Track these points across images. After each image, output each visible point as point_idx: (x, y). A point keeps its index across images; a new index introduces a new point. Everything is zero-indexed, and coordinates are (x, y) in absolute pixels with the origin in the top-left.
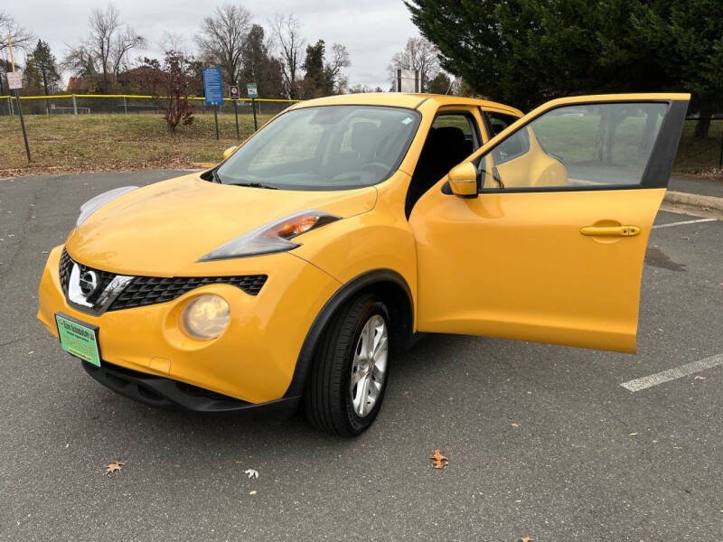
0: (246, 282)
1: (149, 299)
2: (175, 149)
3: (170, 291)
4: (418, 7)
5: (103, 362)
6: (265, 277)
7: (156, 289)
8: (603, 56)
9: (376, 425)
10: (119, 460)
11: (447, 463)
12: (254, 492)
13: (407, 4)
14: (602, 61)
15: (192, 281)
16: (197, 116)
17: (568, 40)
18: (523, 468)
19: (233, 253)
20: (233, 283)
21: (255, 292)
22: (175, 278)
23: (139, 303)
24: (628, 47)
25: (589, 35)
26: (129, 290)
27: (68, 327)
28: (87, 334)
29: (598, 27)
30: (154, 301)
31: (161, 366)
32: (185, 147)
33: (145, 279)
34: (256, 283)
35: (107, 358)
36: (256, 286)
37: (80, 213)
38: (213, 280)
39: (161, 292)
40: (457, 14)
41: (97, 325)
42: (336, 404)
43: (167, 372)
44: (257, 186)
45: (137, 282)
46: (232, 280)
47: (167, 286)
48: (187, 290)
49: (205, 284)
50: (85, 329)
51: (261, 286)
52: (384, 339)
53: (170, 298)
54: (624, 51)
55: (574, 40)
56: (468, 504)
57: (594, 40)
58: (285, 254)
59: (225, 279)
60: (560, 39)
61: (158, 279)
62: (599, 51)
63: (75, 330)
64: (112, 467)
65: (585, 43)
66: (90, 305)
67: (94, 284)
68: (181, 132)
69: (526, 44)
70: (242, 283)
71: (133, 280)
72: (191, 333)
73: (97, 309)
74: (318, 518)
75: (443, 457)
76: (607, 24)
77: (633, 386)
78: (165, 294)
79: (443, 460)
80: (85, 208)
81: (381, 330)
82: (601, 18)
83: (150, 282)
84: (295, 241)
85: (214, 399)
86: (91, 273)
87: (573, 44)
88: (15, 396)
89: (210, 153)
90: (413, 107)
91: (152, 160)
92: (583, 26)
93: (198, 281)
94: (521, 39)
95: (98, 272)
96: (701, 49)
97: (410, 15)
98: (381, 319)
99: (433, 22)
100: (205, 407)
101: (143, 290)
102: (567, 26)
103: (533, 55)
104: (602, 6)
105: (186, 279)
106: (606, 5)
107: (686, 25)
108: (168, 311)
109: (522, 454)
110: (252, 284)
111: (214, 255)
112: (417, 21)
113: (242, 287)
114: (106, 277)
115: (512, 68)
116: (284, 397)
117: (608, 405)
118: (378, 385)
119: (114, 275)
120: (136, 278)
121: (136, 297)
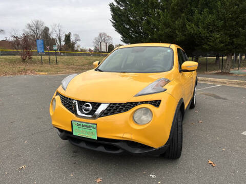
0: (154, 103)
1: (118, 111)
2: (27, 68)
3: (126, 108)
5: (98, 138)
6: (160, 101)
7: (120, 107)
14: (177, 39)
15: (134, 104)
16: (33, 57)
17: (167, 33)
21: (158, 106)
22: (127, 103)
23: (113, 113)
24: (185, 35)
26: (108, 109)
28: (92, 127)
30: (120, 112)
31: (127, 136)
32: (31, 67)
33: (115, 104)
35: (100, 136)
38: (142, 103)
41: (95, 123)
45: (111, 105)
46: (149, 102)
47: (124, 106)
48: (133, 107)
49: (139, 104)
50: (91, 125)
51: (160, 104)
53: (127, 110)
54: (184, 37)
55: (169, 33)
58: (164, 92)
59: (147, 102)
60: (165, 32)
61: (120, 104)
62: (176, 36)
63: (84, 126)
65: (172, 34)
66: (90, 116)
67: (91, 108)
68: (27, 62)
70: (152, 103)
71: (109, 106)
72: (136, 123)
73: (94, 118)
78: (124, 109)
83: (117, 105)
86: (89, 104)
89: (42, 69)
91: (19, 72)
92: (172, 29)
93: (136, 104)
96: (208, 35)
97: (112, 24)
102: (166, 28)
103: (156, 37)
105: (131, 103)
107: (204, 28)
110: (157, 103)
111: (140, 94)
112: (114, 26)
113: (153, 105)
114: (96, 105)
119: (99, 104)
120: (111, 104)
121: (112, 111)
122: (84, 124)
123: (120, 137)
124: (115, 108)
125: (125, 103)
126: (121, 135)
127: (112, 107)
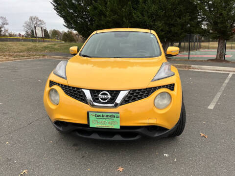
1: (139, 98)
3: (146, 94)
6: (174, 84)
7: (141, 93)
15: (153, 89)
17: (114, 20)
20: (166, 88)
21: (172, 90)
22: (147, 89)
23: (134, 100)
26: (129, 96)
30: (141, 98)
31: (153, 121)
33: (134, 90)
38: (160, 87)
39: (143, 94)
43: (155, 123)
45: (131, 92)
46: (165, 86)
47: (144, 92)
48: (152, 92)
50: (113, 114)
51: (174, 87)
57: (122, 20)
58: (174, 76)
59: (163, 87)
61: (140, 90)
63: (104, 116)
64: (120, 169)
67: (109, 96)
71: (129, 92)
73: (116, 106)
83: (137, 91)
86: (105, 92)
90: (150, 32)
92: (119, 16)
93: (155, 89)
95: (110, 91)
97: (53, 7)
105: (150, 88)
110: (171, 87)
111: (156, 79)
112: (56, 9)
113: (169, 88)
119: (120, 91)
120: (130, 90)
121: (133, 98)
122: (104, 114)
123: (145, 123)
124: (135, 95)
125: (144, 89)
126: (146, 121)
127: (133, 94)
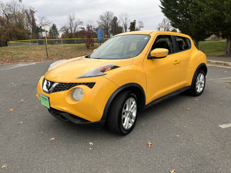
0: (90, 84)
1: (63, 89)
4: (164, 7)
5: (50, 107)
6: (95, 83)
7: (65, 86)
8: (226, 20)
9: (132, 133)
10: (55, 137)
11: (152, 145)
12: (91, 149)
13: (160, 6)
14: (226, 21)
15: (74, 84)
17: (214, 15)
18: (177, 149)
19: (87, 76)
20: (86, 85)
21: (92, 88)
22: (70, 83)
23: (60, 90)
25: (221, 13)
26: (58, 87)
27: (42, 97)
28: (46, 99)
29: (224, 10)
30: (64, 90)
31: (64, 109)
33: (62, 83)
34: (92, 85)
35: (51, 106)
36: (92, 86)
37: (50, 66)
38: (80, 84)
39: (66, 87)
40: (176, 9)
41: (49, 97)
42: (117, 124)
43: (66, 110)
44: (99, 59)
46: (86, 84)
48: (73, 87)
49: (78, 85)
50: (46, 98)
51: (94, 86)
52: (135, 106)
53: (68, 89)
55: (216, 15)
56: (157, 158)
57: (223, 15)
58: (101, 76)
59: (84, 84)
60: (211, 14)
61: (65, 83)
63: (44, 98)
64: (52, 139)
65: (220, 16)
66: (48, 91)
67: (49, 85)
68: (90, 49)
69: (199, 16)
70: (88, 85)
71: (59, 84)
72: (73, 99)
73: (49, 92)
74: (108, 158)
75: (151, 144)
76: (227, 9)
77: (223, 126)
78: (67, 88)
79: (151, 145)
80: (51, 65)
81: (134, 103)
82: (225, 7)
83: (63, 84)
84: (105, 73)
85: (80, 120)
86: (49, 82)
87: (216, 16)
88: (31, 119)
90: (148, 34)
93: (76, 84)
94: (198, 15)
95: (51, 82)
97: (161, 10)
98: (134, 99)
99: (168, 11)
100: (77, 122)
101: (61, 86)
103: (202, 20)
104: (225, 3)
105: (73, 83)
106: (227, 3)
108: (67, 92)
109: (178, 145)
110: (91, 85)
111: (80, 77)
112: (163, 12)
113: (88, 86)
114: (52, 83)
115: (195, 25)
116: (100, 120)
117: (213, 132)
118: (133, 121)
119: (54, 82)
120: (60, 83)
123: (60, 109)
125: (68, 84)
